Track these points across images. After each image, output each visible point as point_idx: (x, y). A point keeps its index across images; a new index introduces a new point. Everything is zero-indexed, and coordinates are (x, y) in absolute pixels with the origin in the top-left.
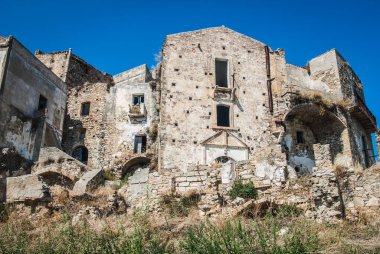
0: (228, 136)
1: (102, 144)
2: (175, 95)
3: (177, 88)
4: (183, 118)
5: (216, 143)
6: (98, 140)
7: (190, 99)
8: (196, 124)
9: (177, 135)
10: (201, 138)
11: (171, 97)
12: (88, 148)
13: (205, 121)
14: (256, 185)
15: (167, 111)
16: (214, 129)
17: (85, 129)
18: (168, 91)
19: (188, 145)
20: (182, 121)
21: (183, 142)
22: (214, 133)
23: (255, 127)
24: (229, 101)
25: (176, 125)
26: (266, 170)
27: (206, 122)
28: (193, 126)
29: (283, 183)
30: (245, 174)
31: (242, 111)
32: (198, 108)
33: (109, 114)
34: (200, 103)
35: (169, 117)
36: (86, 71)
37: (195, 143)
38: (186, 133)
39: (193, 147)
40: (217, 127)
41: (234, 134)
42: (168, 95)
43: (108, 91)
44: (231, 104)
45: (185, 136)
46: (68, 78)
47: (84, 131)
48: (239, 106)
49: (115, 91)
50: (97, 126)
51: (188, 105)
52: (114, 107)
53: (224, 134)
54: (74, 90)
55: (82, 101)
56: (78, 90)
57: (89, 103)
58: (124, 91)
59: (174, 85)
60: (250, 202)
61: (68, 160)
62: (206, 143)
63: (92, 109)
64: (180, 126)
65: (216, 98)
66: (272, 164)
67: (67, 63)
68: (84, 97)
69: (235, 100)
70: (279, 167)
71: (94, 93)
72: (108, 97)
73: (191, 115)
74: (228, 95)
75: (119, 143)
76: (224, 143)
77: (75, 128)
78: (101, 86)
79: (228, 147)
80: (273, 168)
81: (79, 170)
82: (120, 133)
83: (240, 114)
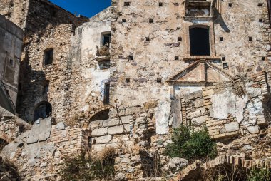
0: (206, 68)
1: (67, 97)
2: (129, 18)
3: (133, 8)
4: (141, 48)
5: (189, 79)
6: (63, 93)
7: (151, 21)
8: (160, 55)
9: (132, 73)
10: (166, 74)
11: (124, 21)
12: (52, 103)
13: (173, 50)
14: (213, 134)
15: (118, 40)
16: (186, 61)
17: (48, 81)
18: (120, 14)
19: (148, 86)
20: (140, 53)
21: (141, 81)
22: (187, 65)
23: (248, 53)
24: (207, 19)
25: (131, 58)
26: (230, 104)
27: (174, 52)
28: (156, 58)
29: (262, 127)
30: (197, 116)
31: (228, 31)
32: (163, 32)
33: (74, 60)
34: (165, 26)
35: (121, 48)
36: (54, 14)
37: (159, 81)
38: (145, 69)
39: (155, 88)
40: (190, 57)
41: (217, 64)
42: (120, 19)
43: (73, 32)
44: (210, 23)
45: (144, 73)
46: (28, 22)
47: (46, 83)
48: (223, 25)
49: (80, 32)
50: (61, 77)
51: (147, 30)
52: (79, 50)
53: (201, 66)
54: (35, 36)
55: (45, 47)
56: (40, 36)
57: (52, 50)
58: (91, 30)
59: (127, 4)
60: (193, 166)
61: (7, 118)
62: (174, 81)
63: (56, 56)
64: (136, 60)
65: (188, 16)
66: (241, 93)
67: (27, 5)
68: (46, 43)
69: (217, 17)
70: (252, 98)
71: (58, 37)
72: (73, 40)
73: (153, 43)
74: (206, 11)
75: (87, 94)
76: (201, 78)
77: (37, 80)
78: (64, 27)
79: (207, 84)
80: (241, 101)
81: (17, 130)
82: (87, 81)
83: (224, 36)
